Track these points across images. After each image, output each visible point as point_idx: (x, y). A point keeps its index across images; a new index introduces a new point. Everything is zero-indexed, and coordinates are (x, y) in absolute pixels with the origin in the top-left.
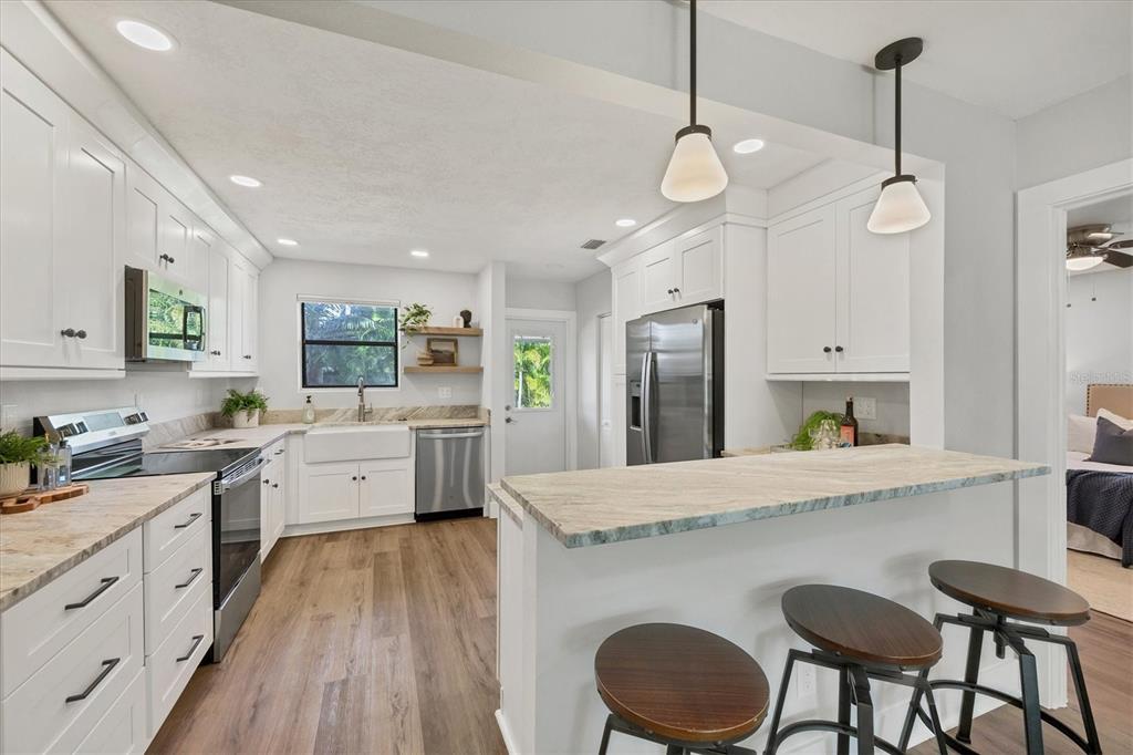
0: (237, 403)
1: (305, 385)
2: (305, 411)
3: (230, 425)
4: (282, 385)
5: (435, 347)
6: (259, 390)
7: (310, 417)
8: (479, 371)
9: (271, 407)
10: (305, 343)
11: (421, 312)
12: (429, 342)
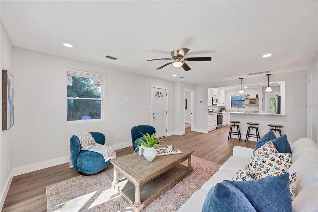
0: (222, 109)
1: (231, 107)
2: (231, 110)
3: (222, 112)
4: (228, 107)
5: (251, 101)
6: (225, 108)
7: (231, 111)
8: (258, 105)
9: (226, 110)
10: (231, 101)
11: (248, 96)
12: (250, 100)
